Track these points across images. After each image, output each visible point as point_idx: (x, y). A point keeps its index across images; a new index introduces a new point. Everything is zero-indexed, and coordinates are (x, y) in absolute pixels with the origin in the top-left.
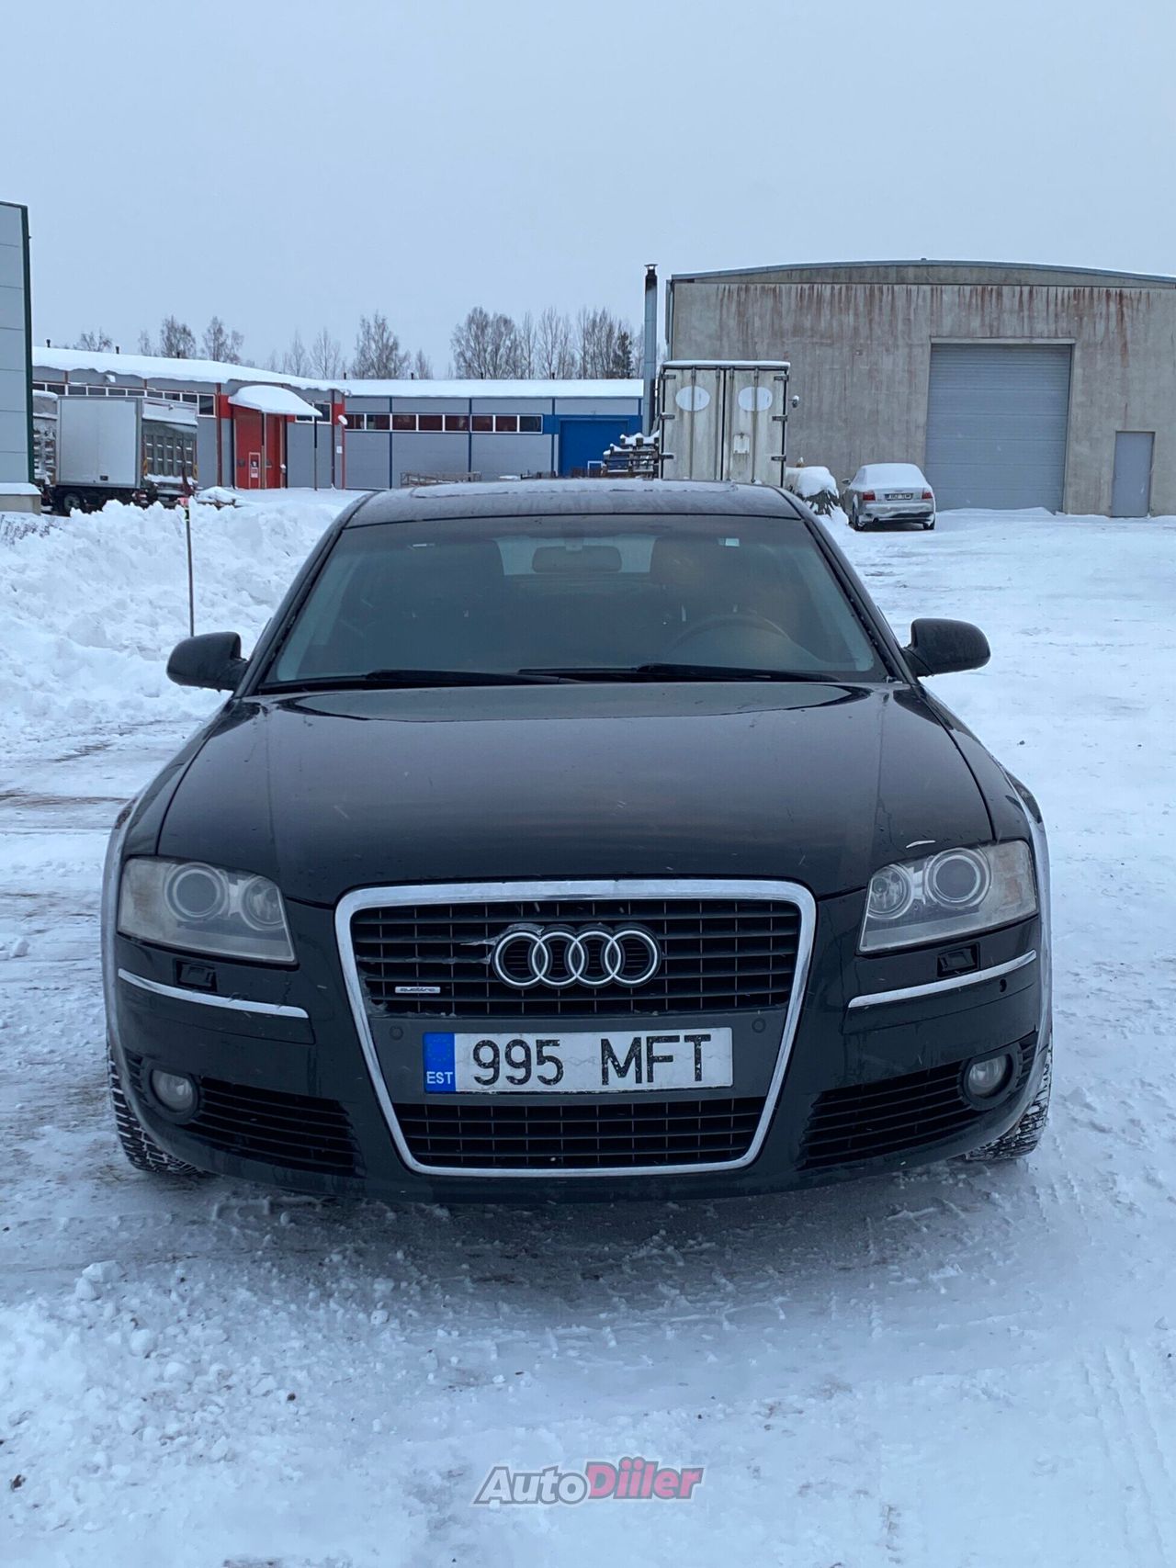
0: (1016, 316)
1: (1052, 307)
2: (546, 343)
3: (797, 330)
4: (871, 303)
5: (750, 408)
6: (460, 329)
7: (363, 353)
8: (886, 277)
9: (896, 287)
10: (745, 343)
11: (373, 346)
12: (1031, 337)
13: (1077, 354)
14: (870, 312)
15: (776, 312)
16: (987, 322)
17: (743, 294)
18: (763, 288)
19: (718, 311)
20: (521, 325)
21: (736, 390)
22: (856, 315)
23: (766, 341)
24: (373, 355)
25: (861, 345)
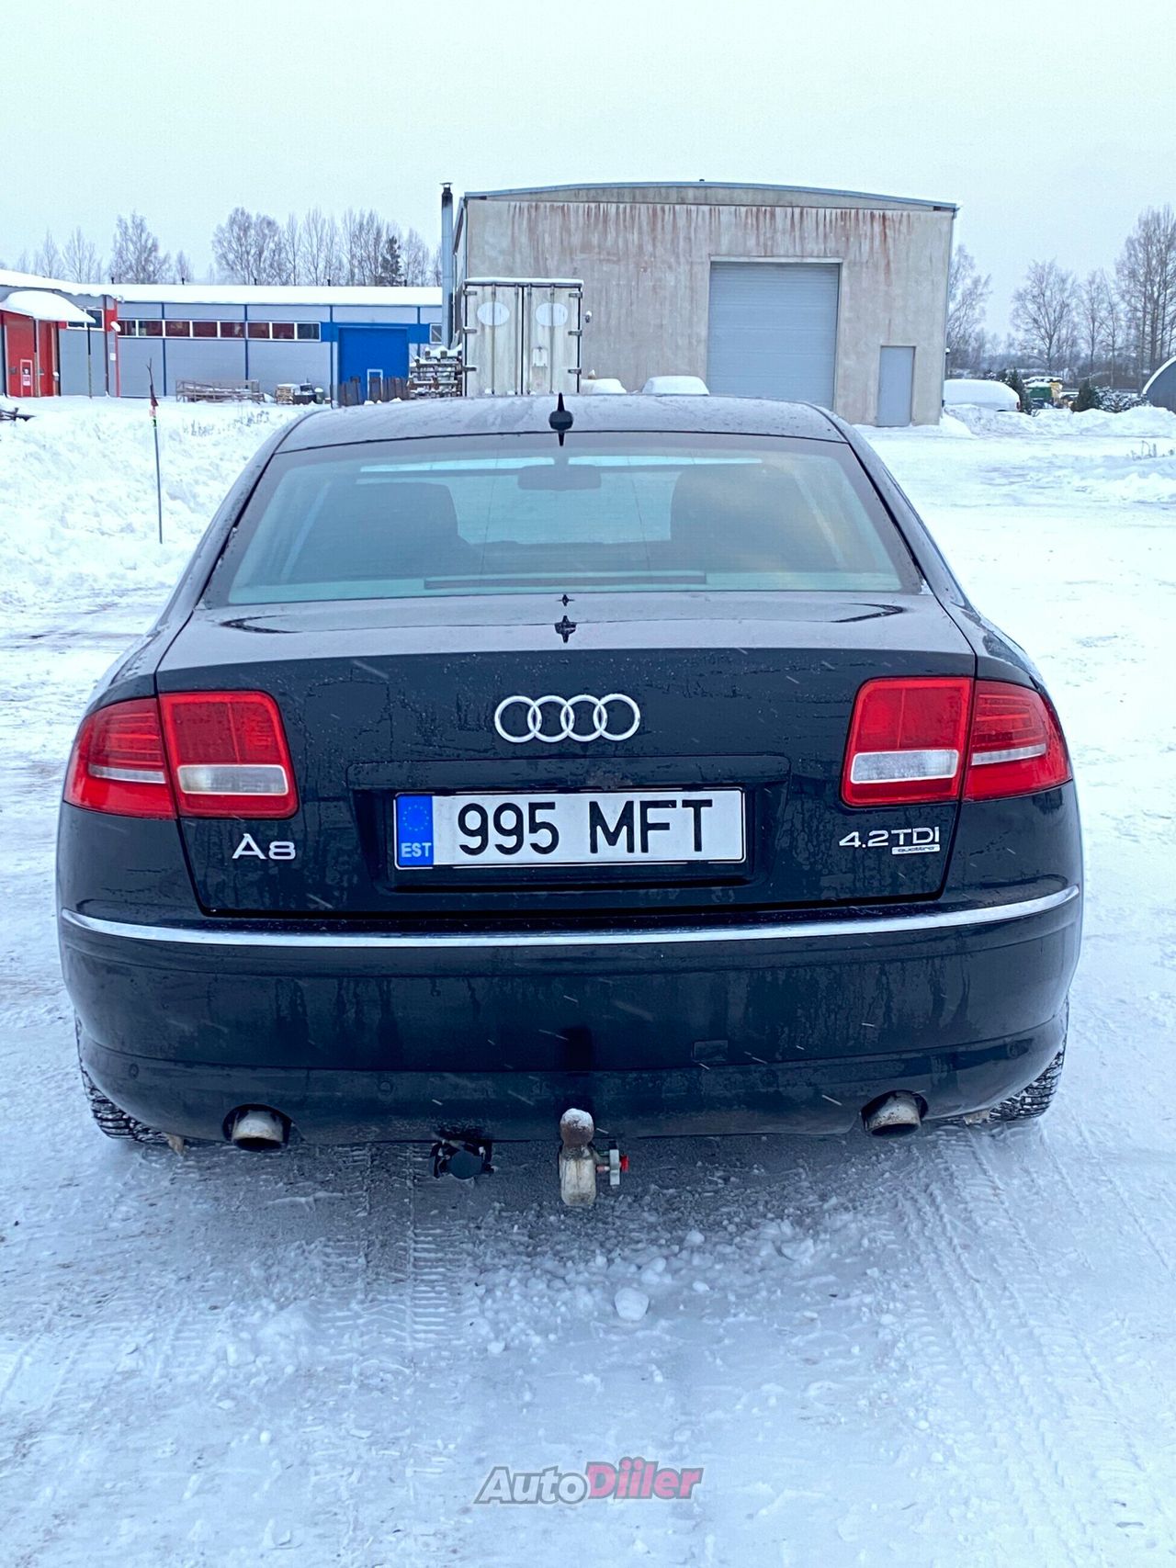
0: (787, 235)
1: (821, 227)
2: (311, 246)
3: (586, 247)
4: (654, 223)
5: (548, 324)
6: (221, 230)
7: (120, 254)
8: (667, 197)
9: (677, 207)
10: (537, 260)
11: (131, 247)
12: (802, 257)
13: (845, 272)
14: (653, 230)
15: (565, 228)
16: (761, 243)
17: (533, 211)
18: (552, 206)
19: (510, 227)
20: (285, 228)
21: (533, 307)
22: (640, 233)
23: (556, 258)
24: (131, 257)
25: (646, 263)
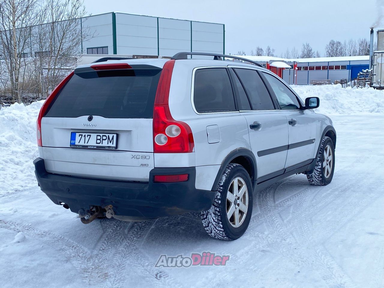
2: (350, 48)
6: (327, 45)
7: (303, 52)
11: (306, 50)
20: (343, 44)
24: (306, 52)
